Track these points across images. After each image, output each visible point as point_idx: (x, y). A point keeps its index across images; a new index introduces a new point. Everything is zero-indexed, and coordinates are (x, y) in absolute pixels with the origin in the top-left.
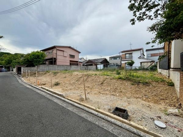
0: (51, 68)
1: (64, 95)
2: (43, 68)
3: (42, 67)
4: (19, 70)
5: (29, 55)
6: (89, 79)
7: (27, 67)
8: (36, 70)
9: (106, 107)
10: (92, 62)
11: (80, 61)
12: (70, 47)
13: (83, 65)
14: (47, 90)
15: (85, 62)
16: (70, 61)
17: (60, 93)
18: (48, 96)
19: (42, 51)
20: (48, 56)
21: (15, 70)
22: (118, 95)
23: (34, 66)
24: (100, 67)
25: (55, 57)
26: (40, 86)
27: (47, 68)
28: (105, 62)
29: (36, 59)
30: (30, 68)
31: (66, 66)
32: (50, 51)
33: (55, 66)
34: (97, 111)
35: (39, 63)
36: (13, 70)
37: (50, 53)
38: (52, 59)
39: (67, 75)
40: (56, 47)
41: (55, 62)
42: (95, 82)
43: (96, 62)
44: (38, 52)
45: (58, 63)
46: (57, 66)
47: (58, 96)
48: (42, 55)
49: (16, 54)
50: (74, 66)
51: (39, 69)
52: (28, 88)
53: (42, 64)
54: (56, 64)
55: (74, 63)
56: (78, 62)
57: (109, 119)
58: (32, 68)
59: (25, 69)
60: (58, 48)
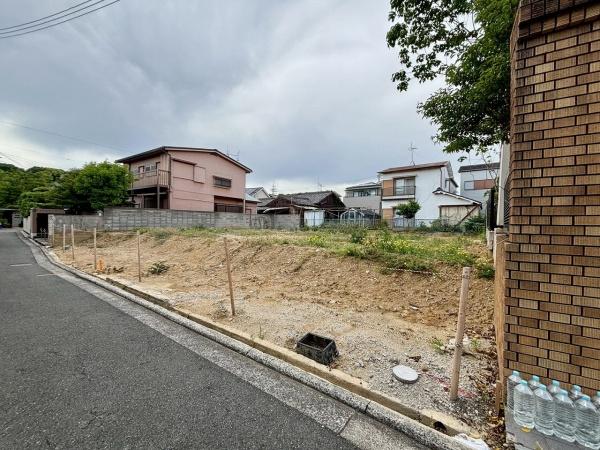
0: (151, 219)
1: (171, 302)
2: (124, 220)
3: (119, 216)
4: (41, 223)
5: (75, 173)
6: (262, 257)
7: (69, 213)
8: (101, 224)
9: (285, 335)
10: (289, 202)
11: (249, 198)
12: (215, 153)
13: (260, 212)
14: (125, 288)
15: (265, 203)
16: (216, 197)
17: (160, 296)
18: (122, 305)
19: (124, 161)
20: (141, 178)
21: (28, 223)
22: (333, 302)
23: (91, 212)
24: (315, 218)
25: (163, 183)
26: (104, 277)
28: (331, 205)
29: (101, 187)
30: (77, 217)
31: (200, 216)
32: (150, 164)
33: (163, 212)
34: (255, 345)
35: (108, 201)
36: (21, 225)
37: (148, 169)
38: (153, 189)
39: (197, 242)
40: (167, 151)
41: (165, 201)
42: (280, 264)
43: (302, 202)
44: (106, 166)
45: (174, 203)
46: (169, 214)
47: (151, 305)
48: (121, 176)
49: (35, 170)
50: (229, 215)
51: (109, 222)
52: (64, 281)
53: (118, 206)
54: (168, 208)
55: (227, 205)
56: (241, 201)
57: (277, 362)
58: (86, 219)
59: (61, 221)
60: (174, 156)
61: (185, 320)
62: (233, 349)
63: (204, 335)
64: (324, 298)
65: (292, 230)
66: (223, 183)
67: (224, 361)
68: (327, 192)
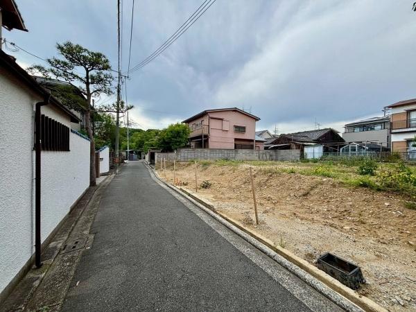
0: (199, 155)
1: (215, 207)
2: (186, 155)
3: (184, 153)
4: (152, 157)
5: (165, 131)
6: (274, 182)
7: (162, 152)
8: (176, 157)
9: (302, 248)
10: (290, 140)
11: (258, 138)
12: (235, 110)
13: (266, 148)
14: (189, 195)
15: (270, 142)
16: (236, 139)
17: (208, 203)
18: (189, 205)
19: (184, 122)
20: (194, 131)
21: (147, 157)
23: (171, 151)
24: (314, 152)
25: (205, 133)
26: (179, 187)
28: (330, 141)
29: (176, 138)
30: (166, 154)
31: (226, 152)
32: (198, 122)
33: (206, 150)
34: (277, 251)
35: (179, 145)
36: (144, 158)
37: (197, 125)
38: (200, 137)
39: (226, 169)
40: (208, 113)
41: (206, 143)
42: (288, 189)
43: (302, 139)
44: (178, 125)
45: (211, 144)
46: (209, 151)
47: (204, 208)
48: (185, 131)
49: (149, 131)
50: (244, 151)
51: (179, 156)
52: (163, 188)
53: (184, 147)
54: (208, 147)
55: (244, 144)
56: (252, 141)
57: (301, 272)
58: (170, 154)
59: (159, 156)
60: (211, 115)
61: (225, 221)
62: (262, 251)
63: (239, 235)
64: (336, 222)
65: (293, 162)
66: (240, 129)
67: (256, 259)
68: (326, 129)
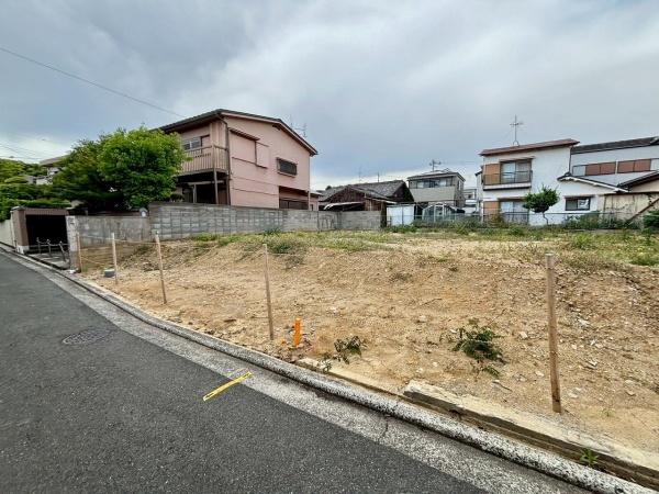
0: (212, 221)
2: (177, 222)
3: (170, 216)
8: (146, 231)
25: (220, 166)
27: (195, 219)
29: (141, 170)
33: (226, 210)
35: (154, 193)
38: (208, 175)
40: (223, 117)
41: (224, 194)
45: (236, 197)
51: (158, 226)
54: (229, 202)
58: (126, 221)
59: (87, 227)
60: (233, 125)
66: (287, 168)
